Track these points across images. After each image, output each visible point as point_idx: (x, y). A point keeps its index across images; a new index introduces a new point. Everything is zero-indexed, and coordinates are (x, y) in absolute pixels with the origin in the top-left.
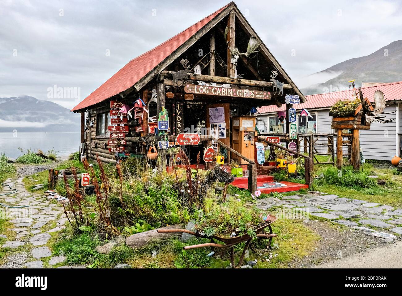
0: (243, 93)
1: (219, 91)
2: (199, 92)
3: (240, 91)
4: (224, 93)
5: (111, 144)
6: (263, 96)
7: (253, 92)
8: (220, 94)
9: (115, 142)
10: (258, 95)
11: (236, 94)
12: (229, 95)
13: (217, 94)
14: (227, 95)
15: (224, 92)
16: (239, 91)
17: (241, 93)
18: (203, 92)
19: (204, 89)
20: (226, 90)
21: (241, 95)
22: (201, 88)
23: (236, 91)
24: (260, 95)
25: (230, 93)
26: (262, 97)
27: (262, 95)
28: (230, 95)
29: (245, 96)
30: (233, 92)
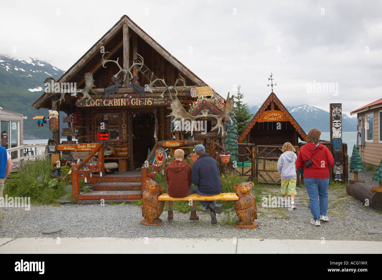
0: (138, 101)
1: (111, 102)
2: (90, 105)
3: (135, 99)
4: (116, 104)
6: (163, 102)
7: (150, 100)
8: (112, 105)
10: (156, 101)
11: (130, 103)
12: (122, 105)
13: (109, 105)
14: (119, 105)
15: (117, 102)
16: (133, 100)
17: (136, 101)
18: (94, 105)
19: (95, 101)
20: (118, 100)
21: (136, 104)
22: (92, 101)
23: (130, 101)
24: (159, 101)
25: (123, 103)
29: (140, 104)
30: (126, 101)
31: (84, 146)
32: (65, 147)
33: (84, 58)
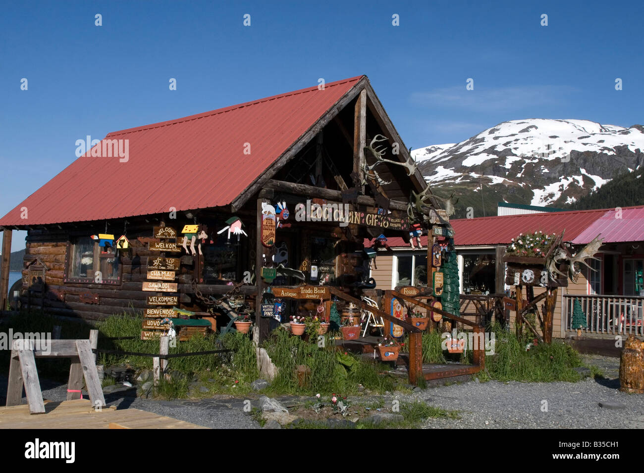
0: (374, 220)
3: (370, 216)
5: (152, 302)
6: (400, 225)
7: (387, 219)
9: (159, 299)
10: (393, 223)
11: (365, 221)
12: (355, 222)
14: (352, 222)
17: (371, 219)
20: (351, 213)
21: (371, 223)
23: (365, 217)
24: (396, 223)
25: (357, 219)
26: (399, 227)
27: (398, 223)
28: (357, 221)
29: (375, 225)
30: (361, 217)
31: (309, 291)
32: (283, 291)
33: (313, 129)
